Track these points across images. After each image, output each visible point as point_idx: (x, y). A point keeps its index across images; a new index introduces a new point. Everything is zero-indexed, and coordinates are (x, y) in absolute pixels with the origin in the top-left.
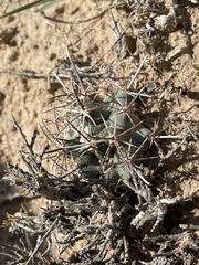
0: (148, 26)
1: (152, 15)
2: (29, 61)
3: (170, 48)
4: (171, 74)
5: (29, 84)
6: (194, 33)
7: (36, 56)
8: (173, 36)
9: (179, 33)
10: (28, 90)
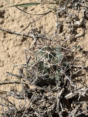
0: (72, 24)
1: (74, 20)
2: (9, 26)
3: (77, 33)
4: (75, 43)
5: (6, 35)
6: (86, 29)
7: (12, 24)
8: (79, 29)
9: (81, 28)
10: (5, 38)
